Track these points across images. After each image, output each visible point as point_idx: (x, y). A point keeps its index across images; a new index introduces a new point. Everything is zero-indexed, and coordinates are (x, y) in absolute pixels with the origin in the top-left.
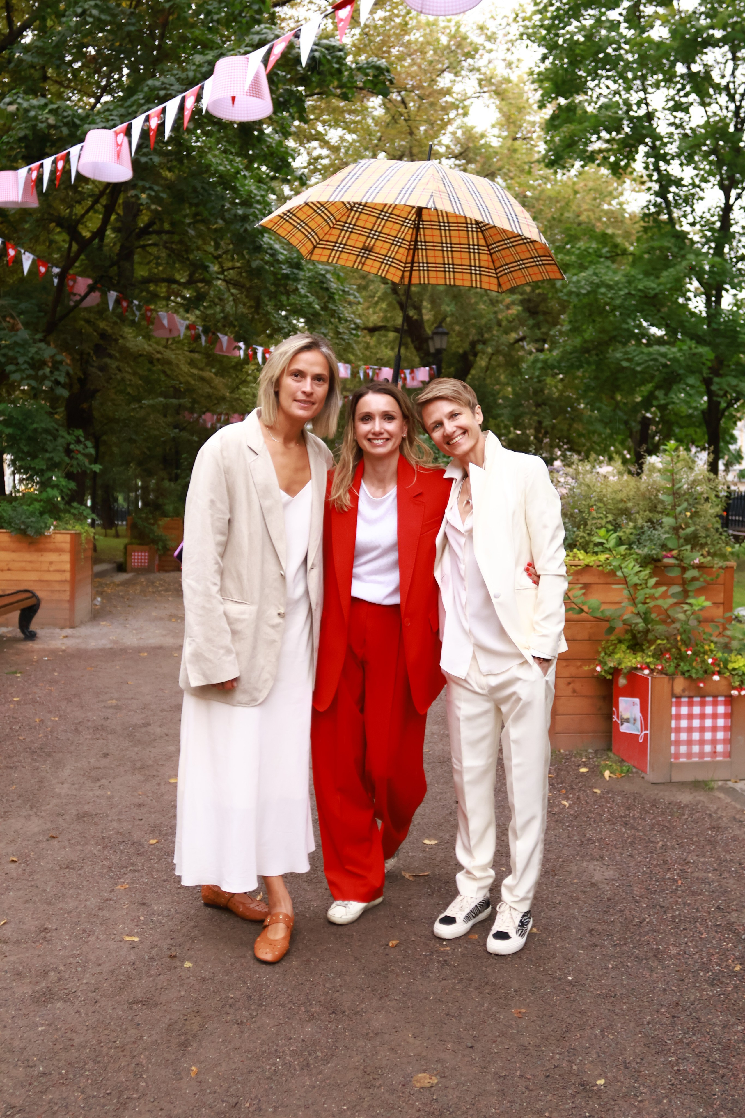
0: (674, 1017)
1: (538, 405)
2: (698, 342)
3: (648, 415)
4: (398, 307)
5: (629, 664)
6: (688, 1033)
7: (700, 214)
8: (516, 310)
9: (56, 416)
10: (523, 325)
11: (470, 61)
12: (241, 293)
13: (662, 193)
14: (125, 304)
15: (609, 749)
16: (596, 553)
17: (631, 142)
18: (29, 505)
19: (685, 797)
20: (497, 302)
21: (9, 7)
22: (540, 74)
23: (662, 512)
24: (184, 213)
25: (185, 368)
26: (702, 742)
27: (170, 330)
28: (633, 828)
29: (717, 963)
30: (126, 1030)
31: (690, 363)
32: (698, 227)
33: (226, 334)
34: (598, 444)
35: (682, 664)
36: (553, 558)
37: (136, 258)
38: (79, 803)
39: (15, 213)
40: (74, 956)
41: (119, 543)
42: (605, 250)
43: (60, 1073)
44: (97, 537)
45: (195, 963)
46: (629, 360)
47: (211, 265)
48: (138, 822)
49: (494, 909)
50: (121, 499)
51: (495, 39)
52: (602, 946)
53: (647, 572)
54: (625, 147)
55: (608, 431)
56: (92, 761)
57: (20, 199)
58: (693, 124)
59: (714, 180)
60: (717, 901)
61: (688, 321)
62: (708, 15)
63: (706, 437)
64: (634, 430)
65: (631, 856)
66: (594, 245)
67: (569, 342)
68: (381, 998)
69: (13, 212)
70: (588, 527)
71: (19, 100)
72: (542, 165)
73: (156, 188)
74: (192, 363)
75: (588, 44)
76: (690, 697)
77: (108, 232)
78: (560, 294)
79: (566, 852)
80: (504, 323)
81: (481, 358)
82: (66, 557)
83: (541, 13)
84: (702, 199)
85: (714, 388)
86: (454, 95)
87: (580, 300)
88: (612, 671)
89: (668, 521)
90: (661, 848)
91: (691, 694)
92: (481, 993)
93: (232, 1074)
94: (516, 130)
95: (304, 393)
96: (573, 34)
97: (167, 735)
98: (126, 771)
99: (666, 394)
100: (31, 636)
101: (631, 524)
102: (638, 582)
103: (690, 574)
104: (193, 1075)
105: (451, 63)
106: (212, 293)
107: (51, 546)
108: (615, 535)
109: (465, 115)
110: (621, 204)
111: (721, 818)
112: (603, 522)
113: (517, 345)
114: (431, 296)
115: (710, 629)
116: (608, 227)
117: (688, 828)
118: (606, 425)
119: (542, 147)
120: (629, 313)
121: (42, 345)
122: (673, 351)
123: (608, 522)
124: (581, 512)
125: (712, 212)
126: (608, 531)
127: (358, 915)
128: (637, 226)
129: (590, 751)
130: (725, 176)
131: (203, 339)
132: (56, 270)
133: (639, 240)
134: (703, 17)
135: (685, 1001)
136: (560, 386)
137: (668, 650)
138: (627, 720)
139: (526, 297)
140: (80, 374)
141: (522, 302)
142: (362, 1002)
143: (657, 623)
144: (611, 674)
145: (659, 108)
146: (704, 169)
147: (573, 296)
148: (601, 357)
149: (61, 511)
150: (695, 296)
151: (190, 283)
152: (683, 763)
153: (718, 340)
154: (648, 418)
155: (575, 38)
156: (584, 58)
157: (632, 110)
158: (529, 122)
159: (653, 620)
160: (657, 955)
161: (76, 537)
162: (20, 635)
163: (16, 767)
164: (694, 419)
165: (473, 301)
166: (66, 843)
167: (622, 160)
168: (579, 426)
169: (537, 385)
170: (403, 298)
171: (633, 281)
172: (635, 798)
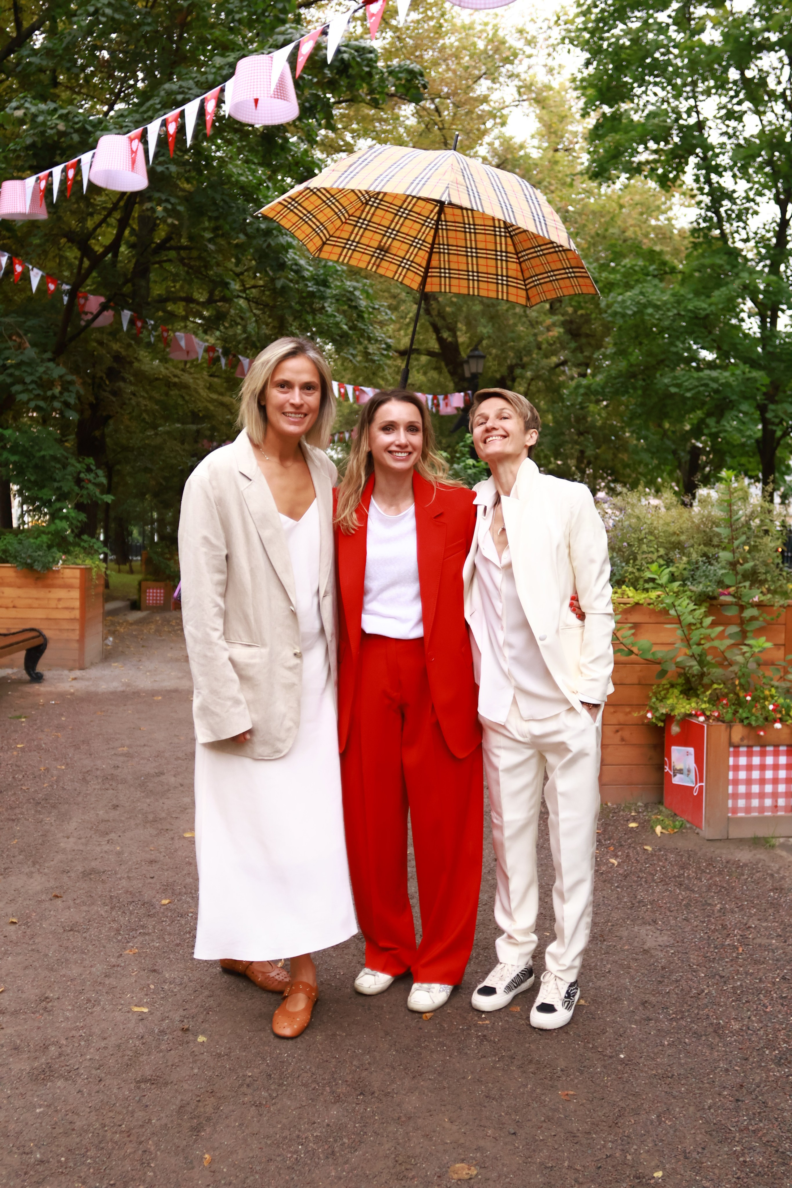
0: (738, 1100)
1: (580, 434)
2: (752, 367)
3: (698, 444)
4: (431, 329)
5: (683, 710)
6: (754, 1119)
7: (754, 230)
8: (557, 331)
9: (66, 444)
10: (563, 348)
11: (508, 66)
12: (264, 313)
13: (715, 207)
14: (139, 324)
15: (661, 802)
16: (647, 590)
17: (680, 152)
18: (36, 538)
19: (744, 856)
20: (538, 323)
21: (17, 9)
22: (582, 80)
23: (718, 546)
24: (202, 226)
25: (204, 393)
26: (762, 796)
27: (188, 352)
28: (687, 888)
29: (783, 1040)
30: (133, 1112)
31: (743, 389)
32: (752, 243)
33: (246, 355)
34: (644, 475)
35: (740, 711)
36: (601, 595)
37: (152, 276)
38: (85, 859)
39: (22, 226)
40: (77, 1029)
41: (133, 580)
42: (652, 268)
43: (59, 1161)
44: (108, 572)
45: (210, 1037)
46: (679, 386)
47: (232, 282)
48: (150, 880)
49: (538, 978)
50: (135, 532)
51: (535, 43)
52: (657, 1020)
53: (703, 610)
54: (674, 158)
55: (655, 461)
56: (101, 813)
57: (27, 210)
59: (769, 194)
60: (782, 970)
61: (741, 344)
62: (763, 18)
63: (761, 467)
64: (683, 461)
65: (686, 920)
66: (641, 263)
67: (614, 366)
68: (414, 1077)
69: (20, 224)
70: (638, 562)
71: (27, 105)
72: (586, 177)
73: (173, 200)
74: (210, 388)
75: (635, 48)
76: (749, 747)
77: (123, 249)
78: (604, 315)
79: (615, 915)
80: (544, 346)
81: (520, 384)
82: (76, 594)
83: (585, 15)
84: (756, 213)
85: (769, 415)
86: (492, 103)
87: (625, 322)
88: (663, 718)
89: (725, 556)
90: (719, 911)
91: (751, 743)
92: (524, 1072)
93: (250, 1162)
94: (557, 140)
95: (293, 405)
96: (618, 38)
97: (182, 785)
98: (137, 825)
99: (718, 422)
100: (37, 678)
101: (685, 559)
102: (693, 621)
103: (748, 613)
104: (206, 1164)
105: (488, 69)
106: (232, 312)
107: (59, 582)
108: (667, 571)
109: (503, 124)
110: (669, 219)
111: (783, 878)
112: (654, 556)
113: (557, 370)
114: (467, 317)
115: (771, 672)
116: (655, 244)
117: (748, 890)
118: (653, 455)
119: (585, 158)
120: (678, 335)
121: (51, 365)
122: (725, 376)
123: (659, 557)
124: (629, 545)
125: (767, 227)
126: (660, 566)
127: (388, 984)
128: (686, 242)
129: (640, 804)
130: (781, 190)
131: (223, 361)
132: (66, 287)
133: (688, 257)
134: (758, 19)
135: (749, 1083)
136: (604, 414)
137: (726, 696)
138: (681, 771)
139: (568, 318)
140: (92, 399)
141: (564, 324)
142: (393, 1082)
143: (714, 666)
144: (662, 721)
145: (710, 117)
146: (759, 182)
147: (618, 317)
148: (648, 382)
149: (70, 544)
150: (749, 317)
151: (211, 301)
152: (741, 818)
153: (774, 364)
154: (698, 448)
155: (621, 42)
156: (629, 63)
157: (681, 118)
158: (572, 132)
159: (709, 663)
160: (718, 1030)
161: (86, 572)
162: (26, 676)
163: (18, 819)
164: (747, 449)
165: (511, 322)
166: (71, 903)
167: (671, 172)
168: (624, 457)
169: (580, 412)
170: (437, 319)
171: (683, 301)
172: (689, 856)
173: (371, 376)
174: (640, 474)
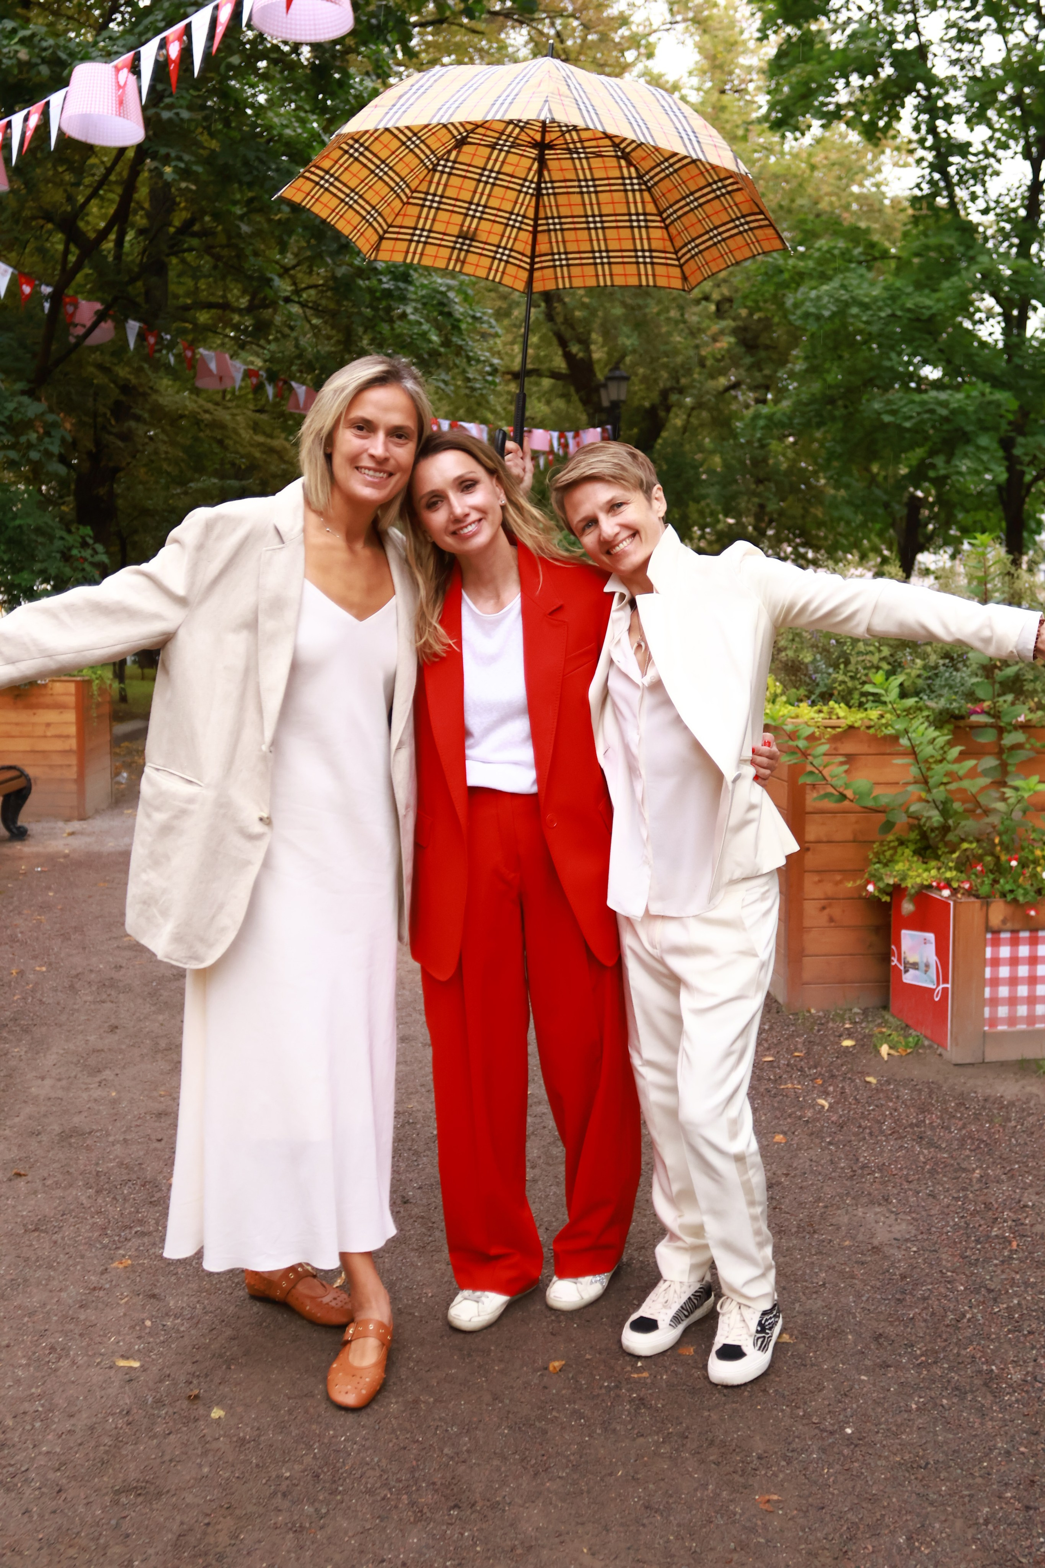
0: (1028, 1508)
1: (759, 481)
2: (993, 386)
3: (920, 494)
4: (555, 342)
5: (918, 880)
7: (994, 197)
8: (727, 342)
9: (64, 508)
10: (735, 364)
12: (325, 322)
13: (940, 166)
14: (152, 340)
15: (885, 1007)
16: (864, 708)
17: (895, 90)
19: (1009, 1089)
20: (700, 330)
24: (232, 198)
25: (246, 434)
26: (1032, 1000)
27: (221, 378)
28: (931, 1144)
30: (106, 1547)
31: (982, 416)
32: (991, 216)
33: (303, 383)
34: (846, 536)
35: (1002, 881)
37: (171, 273)
38: (65, 1112)
40: (31, 1398)
42: (856, 252)
45: (230, 1410)
46: (893, 413)
47: (278, 280)
52: (899, 1366)
53: (946, 736)
54: (886, 98)
55: (860, 518)
56: (92, 1038)
58: (986, 62)
59: (1017, 147)
61: (978, 355)
63: (1004, 524)
64: (898, 516)
65: (932, 1195)
66: (841, 244)
67: (804, 389)
68: (536, 1474)
70: (851, 667)
72: (764, 127)
73: (186, 157)
74: (256, 427)
76: (1014, 932)
78: (791, 319)
79: (829, 1191)
80: (709, 363)
81: (677, 416)
82: (71, 716)
84: (997, 173)
85: (1017, 451)
86: (634, 28)
87: (820, 327)
88: (890, 890)
89: (976, 657)
90: (979, 1180)
91: (1017, 926)
92: (702, 1461)
94: (724, 78)
95: (372, 457)
98: (142, 1056)
99: (948, 462)
100: (19, 834)
101: (919, 662)
102: (933, 753)
103: (1010, 739)
106: (278, 320)
107: (48, 700)
108: (894, 680)
109: (650, 56)
110: (877, 185)
112: (875, 659)
113: (727, 395)
114: (603, 325)
115: (1042, 822)
116: (859, 219)
117: (1019, 1145)
118: (857, 507)
119: (763, 100)
120: (890, 344)
121: (25, 399)
122: (957, 398)
123: (882, 659)
125: (1012, 194)
126: (884, 674)
127: (498, 1313)
128: (902, 216)
129: (856, 1010)
130: (1031, 140)
131: (270, 390)
132: (47, 290)
133: (906, 235)
136: (790, 453)
137: (980, 859)
138: (915, 966)
139: (740, 323)
141: (735, 332)
142: (504, 1483)
143: (963, 816)
144: (888, 894)
145: (936, 40)
146: (1001, 130)
147: (811, 320)
148: (851, 409)
150: (988, 319)
152: (1003, 1033)
153: (1022, 383)
154: (918, 498)
157: (896, 41)
158: (742, 67)
159: (955, 812)
160: (990, 1381)
161: (84, 686)
162: (4, 832)
164: (985, 499)
165: (664, 330)
166: (38, 1185)
167: (881, 118)
168: (818, 512)
169: (758, 452)
170: (563, 328)
171: (899, 296)
172: (931, 1093)
173: (475, 407)
174: (840, 534)
